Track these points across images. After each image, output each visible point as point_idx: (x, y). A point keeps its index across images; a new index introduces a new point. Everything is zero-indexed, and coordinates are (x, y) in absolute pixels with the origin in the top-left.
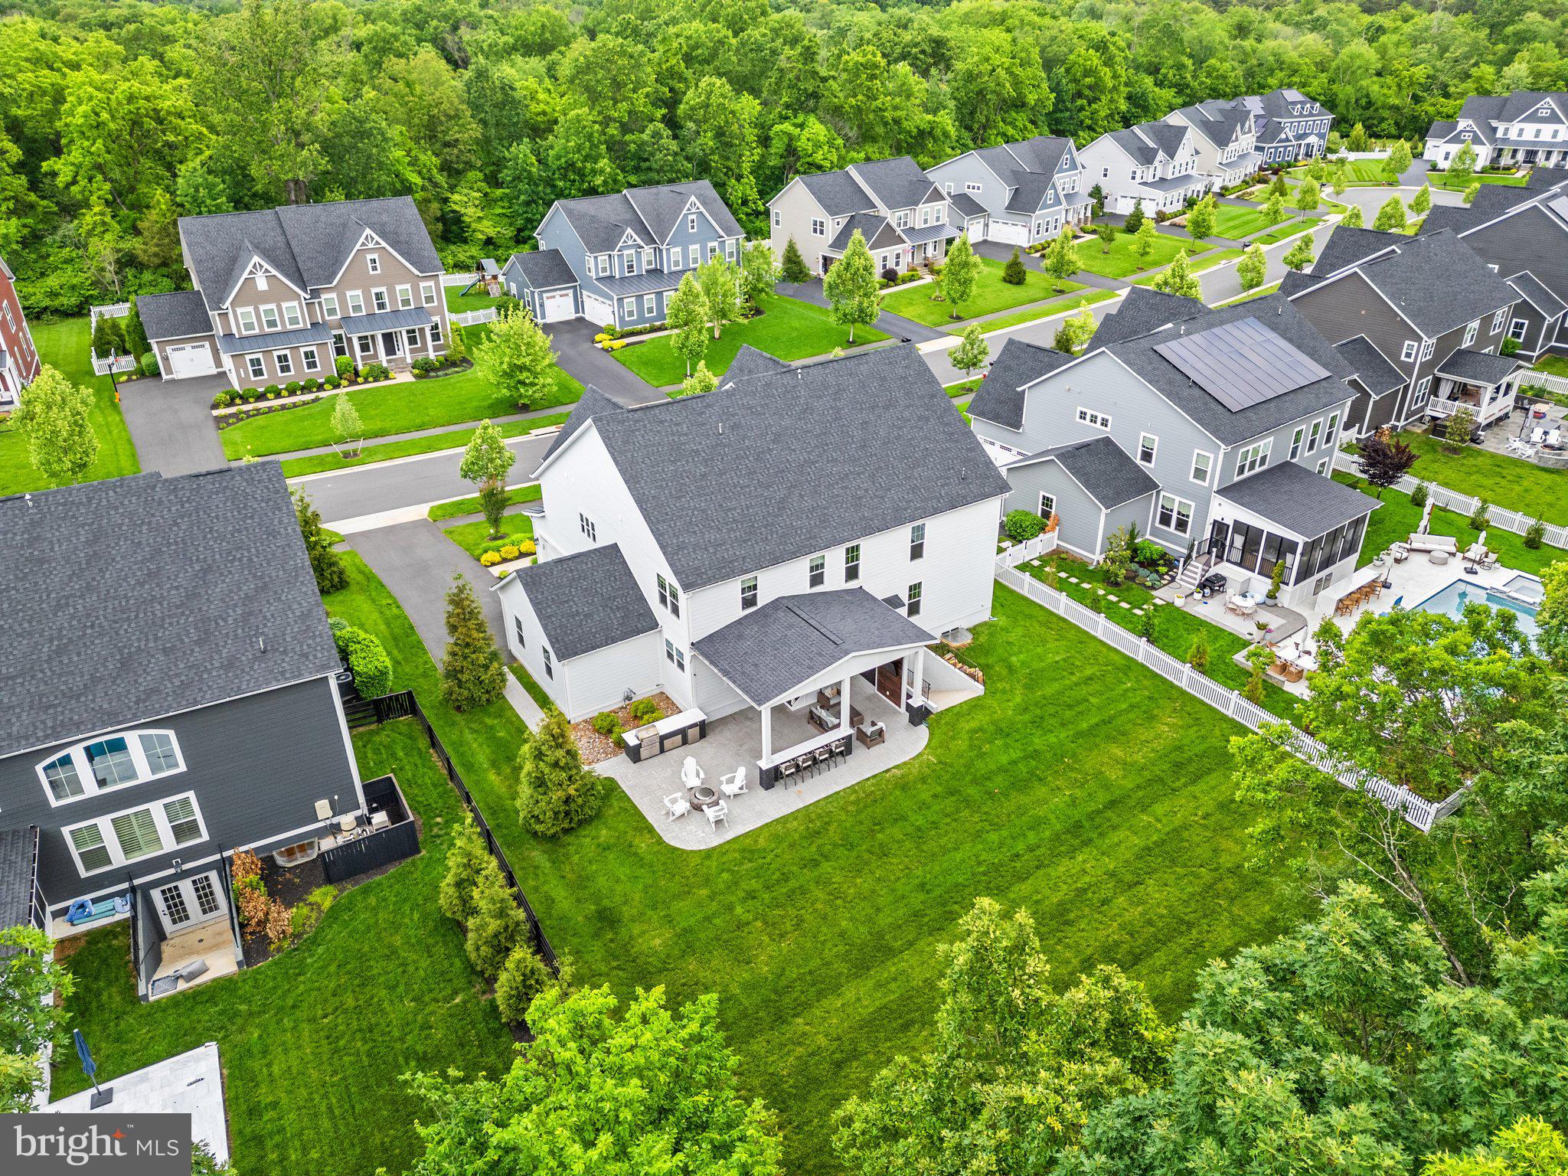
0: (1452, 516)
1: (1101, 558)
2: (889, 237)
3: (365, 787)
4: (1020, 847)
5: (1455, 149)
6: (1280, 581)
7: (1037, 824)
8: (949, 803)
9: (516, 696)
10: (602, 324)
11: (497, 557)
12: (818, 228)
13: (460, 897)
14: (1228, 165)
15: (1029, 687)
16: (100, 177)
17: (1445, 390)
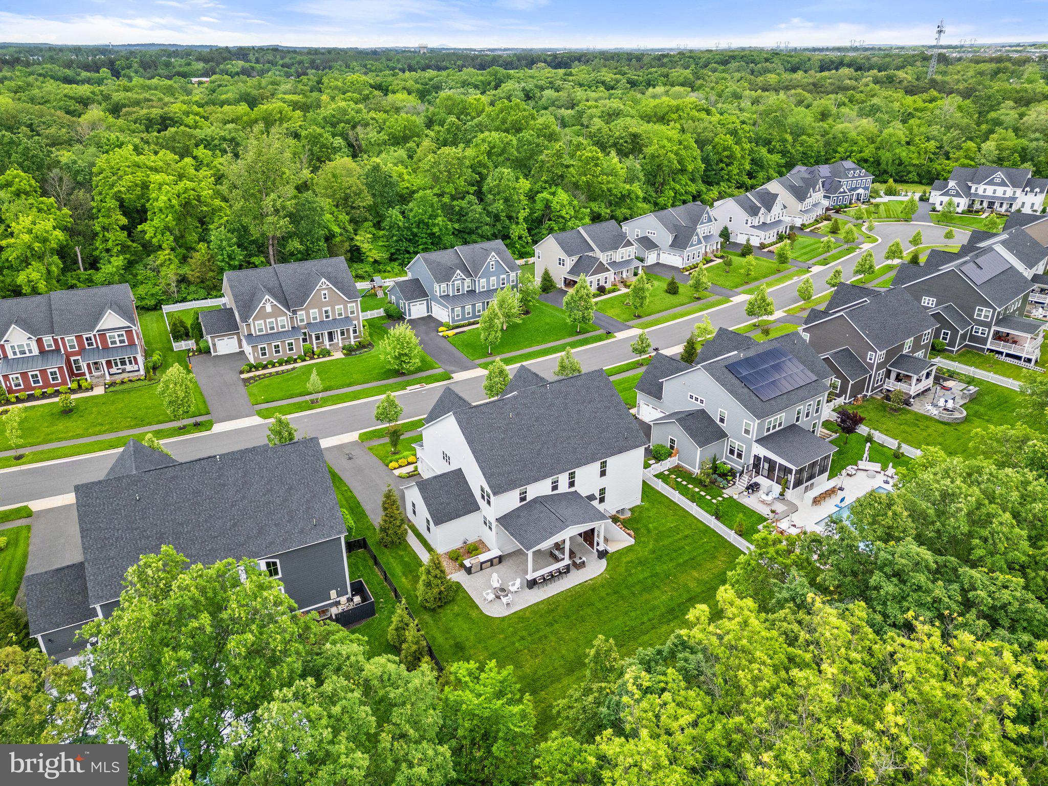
0: (885, 449)
1: (699, 472)
2: (602, 268)
3: (351, 584)
4: (645, 619)
5: (946, 199)
6: (785, 486)
7: (654, 608)
8: (614, 597)
9: (412, 540)
10: (444, 321)
11: (396, 465)
12: (561, 262)
13: (398, 635)
14: (804, 212)
15: (656, 541)
16: (168, 233)
17: (893, 376)
